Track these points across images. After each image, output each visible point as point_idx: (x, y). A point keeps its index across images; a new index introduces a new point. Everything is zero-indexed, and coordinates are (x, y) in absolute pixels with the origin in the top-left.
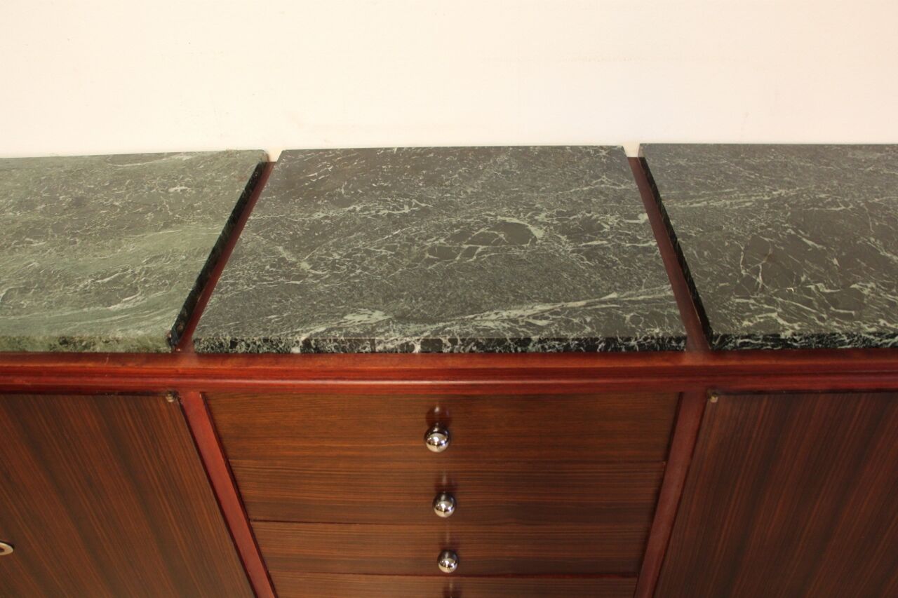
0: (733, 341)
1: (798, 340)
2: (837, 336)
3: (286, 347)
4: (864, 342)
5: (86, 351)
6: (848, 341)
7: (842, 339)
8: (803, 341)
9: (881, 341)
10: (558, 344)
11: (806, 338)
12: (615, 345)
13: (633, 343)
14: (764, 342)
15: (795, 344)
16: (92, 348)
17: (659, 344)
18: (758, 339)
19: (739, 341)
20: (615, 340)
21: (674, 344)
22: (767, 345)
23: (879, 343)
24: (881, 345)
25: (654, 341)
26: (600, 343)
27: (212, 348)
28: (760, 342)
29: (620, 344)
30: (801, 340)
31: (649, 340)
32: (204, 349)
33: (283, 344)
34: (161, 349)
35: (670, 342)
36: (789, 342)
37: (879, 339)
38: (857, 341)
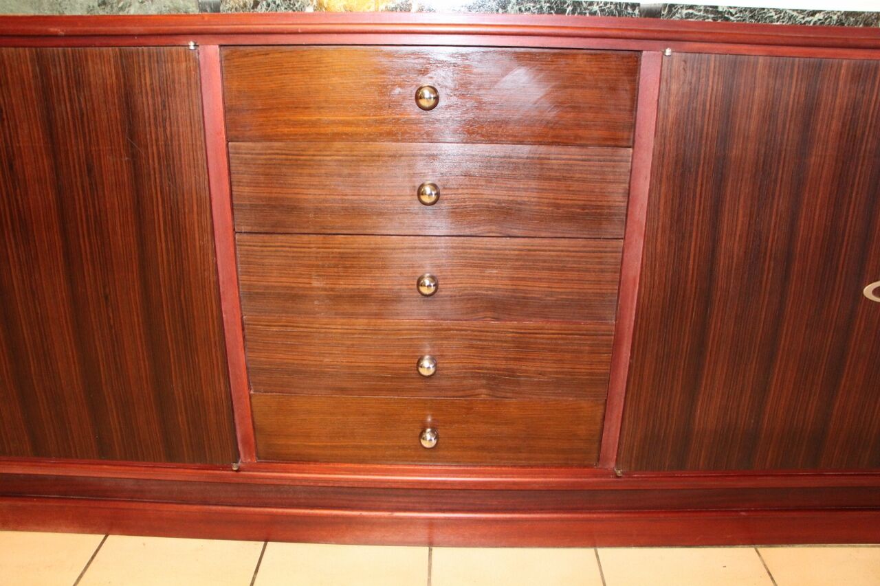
0: (680, 11)
1: (734, 13)
2: (766, 11)
3: (302, 6)
4: (790, 19)
5: (121, 13)
6: (775, 17)
7: (770, 14)
8: (738, 15)
9: (803, 18)
10: (533, 7)
11: (741, 12)
12: (581, 9)
13: (595, 8)
14: (705, 14)
15: (732, 18)
16: (127, 9)
17: (618, 10)
18: (700, 11)
19: (685, 12)
20: (580, 3)
21: (630, 10)
22: (708, 18)
23: (803, 22)
24: (805, 23)
25: (613, 7)
26: (568, 6)
27: (236, 9)
28: (702, 13)
29: (585, 9)
30: (736, 14)
31: (608, 6)
32: (228, 10)
33: (299, 3)
34: (191, 10)
35: (626, 8)
36: (726, 16)
37: (802, 16)
38: (783, 18)
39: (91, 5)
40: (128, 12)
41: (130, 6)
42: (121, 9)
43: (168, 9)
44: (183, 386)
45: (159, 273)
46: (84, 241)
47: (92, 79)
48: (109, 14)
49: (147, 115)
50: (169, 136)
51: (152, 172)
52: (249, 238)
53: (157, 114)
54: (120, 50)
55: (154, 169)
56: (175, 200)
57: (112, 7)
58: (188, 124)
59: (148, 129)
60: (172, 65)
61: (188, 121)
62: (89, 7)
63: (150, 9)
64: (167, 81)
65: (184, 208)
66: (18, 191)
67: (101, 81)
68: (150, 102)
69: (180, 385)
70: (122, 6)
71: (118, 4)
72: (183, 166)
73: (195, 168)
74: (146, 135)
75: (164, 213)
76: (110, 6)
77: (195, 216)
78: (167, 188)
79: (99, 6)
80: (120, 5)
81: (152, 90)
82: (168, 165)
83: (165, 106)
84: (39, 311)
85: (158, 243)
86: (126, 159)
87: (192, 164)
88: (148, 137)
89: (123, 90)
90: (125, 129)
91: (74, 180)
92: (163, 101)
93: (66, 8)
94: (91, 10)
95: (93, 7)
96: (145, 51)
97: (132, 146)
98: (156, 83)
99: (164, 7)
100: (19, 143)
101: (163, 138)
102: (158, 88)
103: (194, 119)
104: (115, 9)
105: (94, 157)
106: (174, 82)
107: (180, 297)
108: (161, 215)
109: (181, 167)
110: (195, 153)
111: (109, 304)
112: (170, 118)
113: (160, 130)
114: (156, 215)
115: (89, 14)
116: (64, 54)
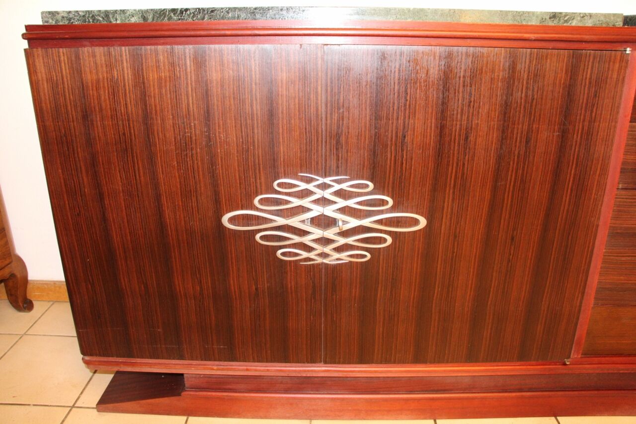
5: (566, 24)
16: (570, 22)
39: (544, 18)
40: (570, 24)
41: (573, 19)
42: (566, 21)
43: (601, 22)
44: (549, 304)
45: (558, 219)
46: (508, 196)
47: (547, 73)
48: (556, 25)
49: (581, 101)
50: (593, 119)
51: (574, 144)
52: (624, 193)
53: (589, 101)
54: (573, 52)
55: (576, 141)
56: (586, 165)
57: (559, 20)
58: (610, 109)
59: (579, 112)
60: (609, 65)
61: (610, 106)
62: (543, 19)
63: (588, 22)
64: (602, 76)
65: (591, 170)
66: (467, 157)
67: (554, 74)
68: (586, 92)
69: (547, 303)
70: (567, 19)
71: (565, 18)
72: (598, 139)
73: (606, 141)
74: (577, 116)
75: (575, 175)
76: (558, 19)
77: (597, 177)
78: (582, 156)
79: (550, 18)
80: (566, 19)
81: (590, 83)
82: (587, 139)
83: (596, 95)
84: (455, 251)
85: (564, 197)
86: (557, 133)
87: (605, 139)
88: (578, 117)
89: (568, 82)
90: (562, 111)
91: (513, 149)
92: (596, 92)
93: (524, 19)
94: (543, 22)
95: (545, 19)
96: (591, 53)
97: (564, 124)
98: (594, 77)
99: (599, 21)
100: (478, 120)
101: (589, 118)
102: (594, 81)
103: (615, 105)
104: (562, 21)
105: (534, 132)
106: (607, 78)
107: (568, 237)
108: (572, 176)
109: (597, 140)
110: (609, 131)
111: (514, 243)
112: (598, 104)
113: (588, 113)
114: (568, 176)
115: (541, 24)
116: (531, 54)
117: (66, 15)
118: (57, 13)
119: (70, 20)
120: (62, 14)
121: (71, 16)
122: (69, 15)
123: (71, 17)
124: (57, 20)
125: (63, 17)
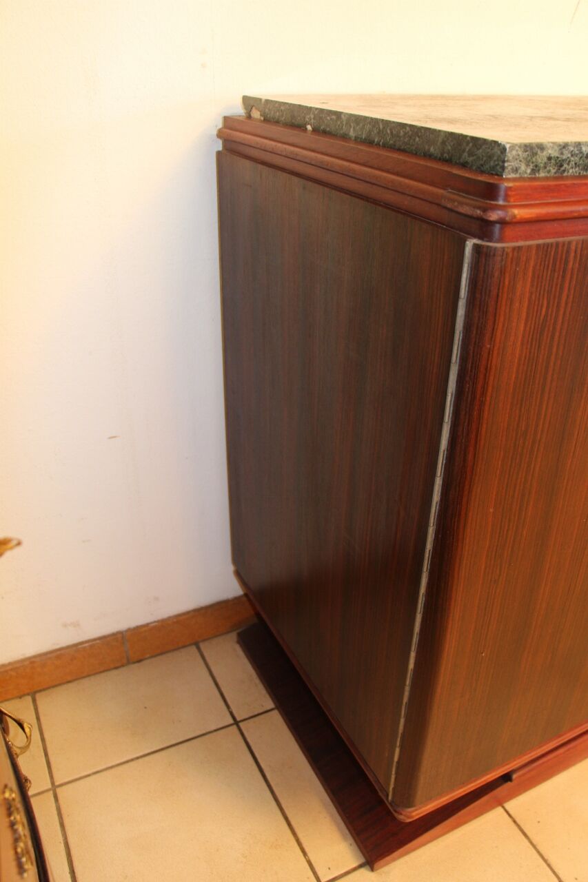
117: (554, 153)
118: (541, 147)
119: (561, 166)
120: (550, 151)
121: (566, 155)
122: (562, 154)
123: (564, 157)
124: (536, 166)
125: (550, 158)
